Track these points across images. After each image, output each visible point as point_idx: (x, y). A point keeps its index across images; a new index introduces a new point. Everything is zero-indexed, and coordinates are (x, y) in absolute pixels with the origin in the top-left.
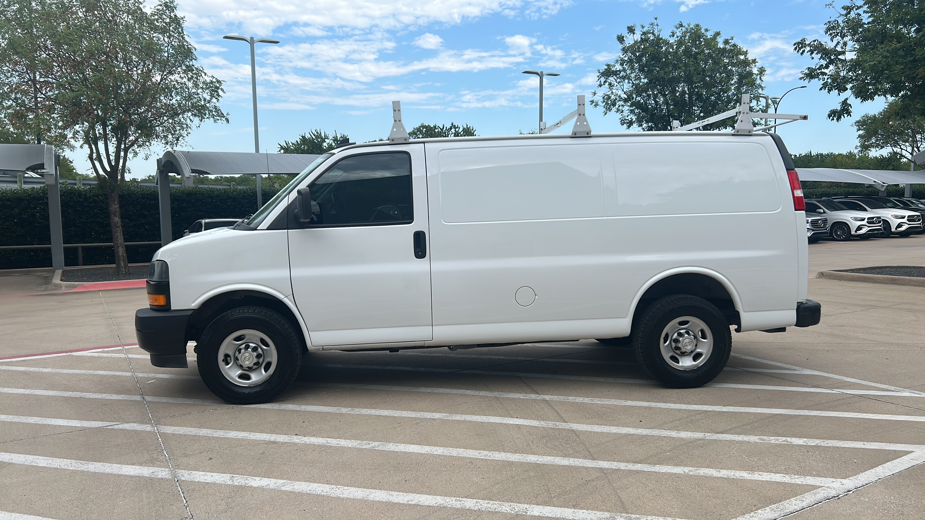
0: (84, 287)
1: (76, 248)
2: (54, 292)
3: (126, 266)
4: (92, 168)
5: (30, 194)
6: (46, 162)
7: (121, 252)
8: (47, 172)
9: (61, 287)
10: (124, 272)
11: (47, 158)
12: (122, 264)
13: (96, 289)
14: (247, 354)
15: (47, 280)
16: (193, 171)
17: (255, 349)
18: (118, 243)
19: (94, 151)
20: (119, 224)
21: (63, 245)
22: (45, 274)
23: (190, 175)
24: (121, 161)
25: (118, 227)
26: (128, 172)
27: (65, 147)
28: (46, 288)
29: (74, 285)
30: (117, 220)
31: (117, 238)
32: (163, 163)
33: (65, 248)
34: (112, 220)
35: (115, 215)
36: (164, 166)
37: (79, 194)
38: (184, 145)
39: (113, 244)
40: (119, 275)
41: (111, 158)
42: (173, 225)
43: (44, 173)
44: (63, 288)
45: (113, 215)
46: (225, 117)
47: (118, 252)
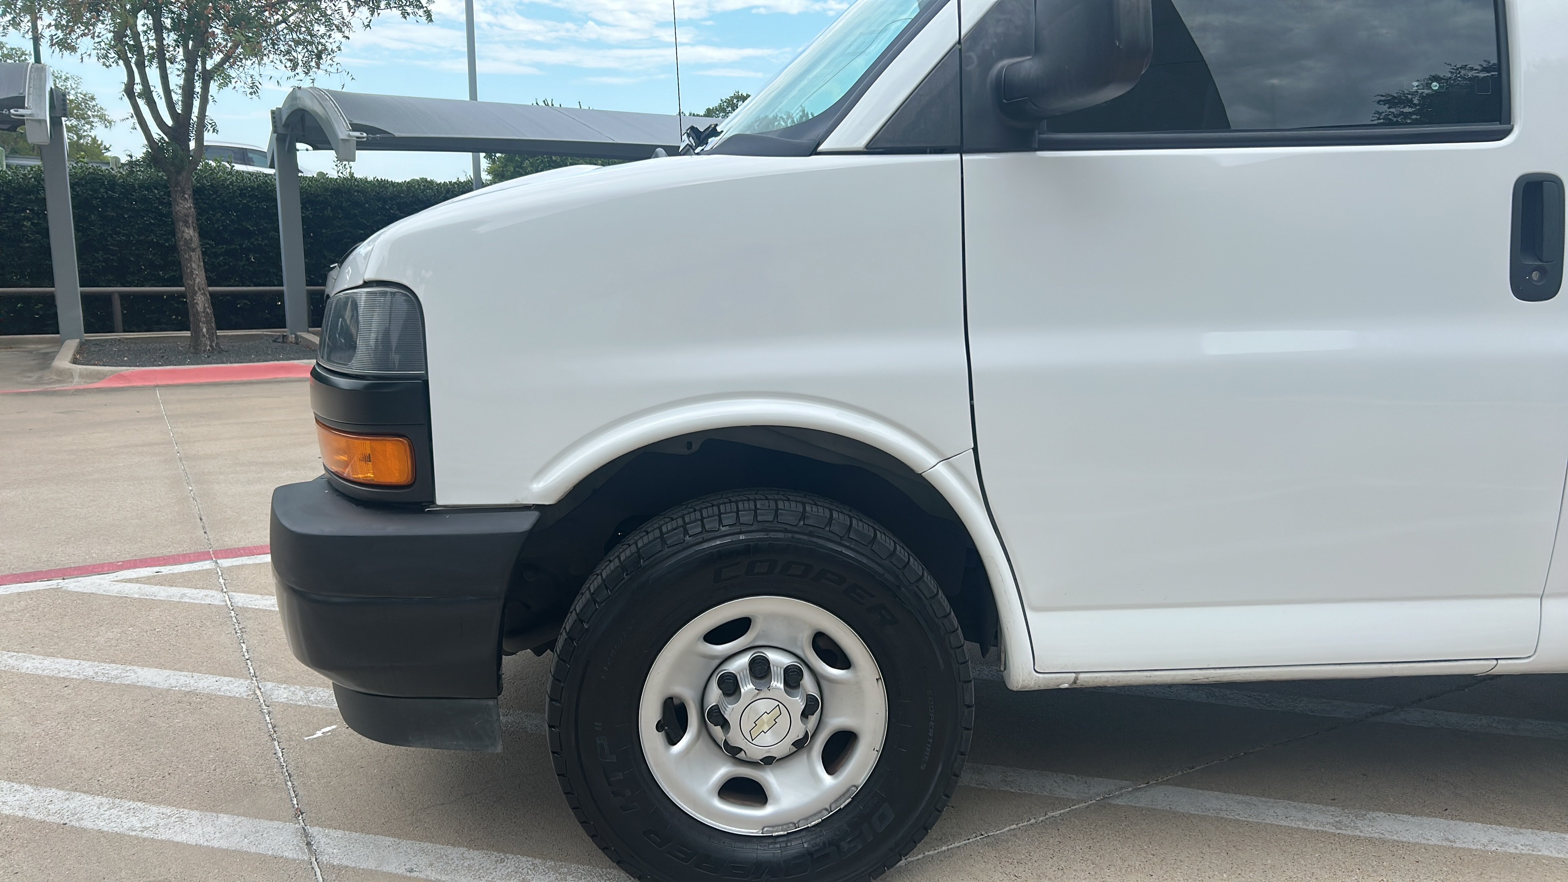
0: (121, 377)
1: (108, 297)
2: (57, 387)
3: (212, 335)
4: (132, 117)
5: (10, 181)
6: (29, 94)
7: (201, 303)
8: (30, 115)
9: (72, 376)
10: (208, 347)
11: (31, 85)
12: (205, 330)
13: (147, 384)
14: (763, 706)
15: (46, 360)
16: (355, 127)
17: (792, 678)
18: (194, 284)
19: (138, 79)
20: (196, 242)
21: (80, 289)
22: (44, 348)
23: (349, 135)
24: (196, 103)
25: (193, 250)
26: (211, 130)
27: (96, 120)
28: (40, 378)
29: (98, 372)
30: (190, 233)
31: (192, 272)
32: (284, 118)
33: (85, 297)
34: (179, 235)
35: (186, 223)
36: (286, 125)
37: (111, 183)
38: (333, 70)
39: (183, 289)
40: (196, 353)
41: (175, 97)
42: (307, 253)
43: (23, 116)
44: (76, 380)
45: (181, 224)
46: (422, 7)
47: (194, 305)
